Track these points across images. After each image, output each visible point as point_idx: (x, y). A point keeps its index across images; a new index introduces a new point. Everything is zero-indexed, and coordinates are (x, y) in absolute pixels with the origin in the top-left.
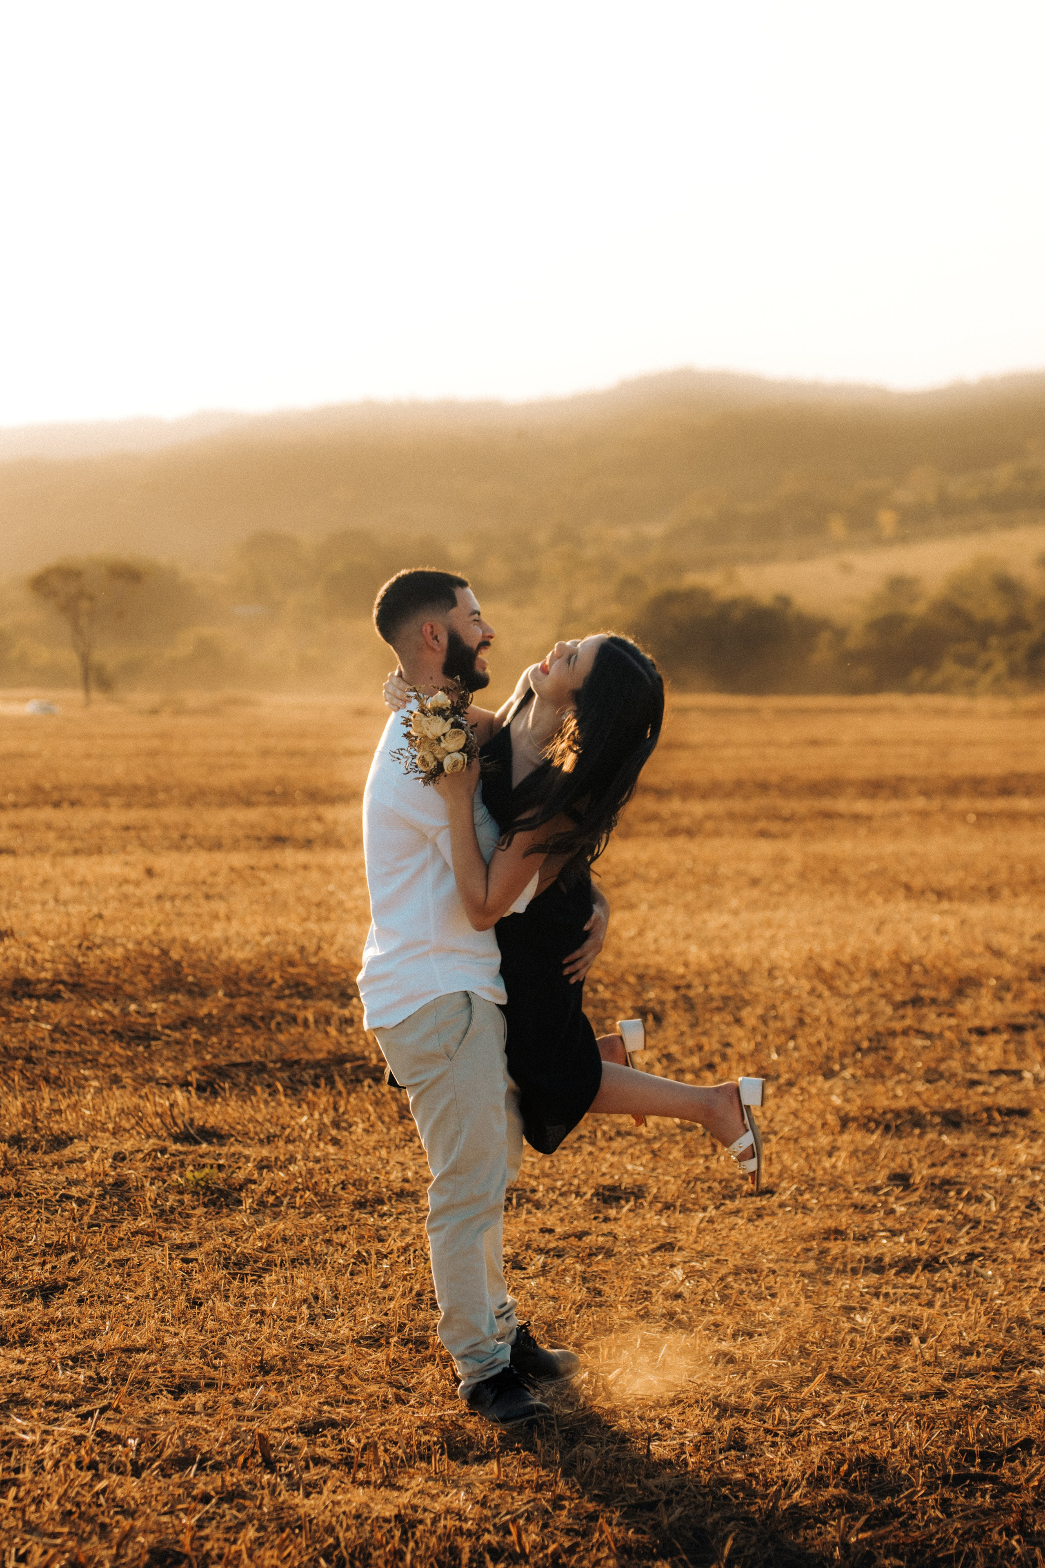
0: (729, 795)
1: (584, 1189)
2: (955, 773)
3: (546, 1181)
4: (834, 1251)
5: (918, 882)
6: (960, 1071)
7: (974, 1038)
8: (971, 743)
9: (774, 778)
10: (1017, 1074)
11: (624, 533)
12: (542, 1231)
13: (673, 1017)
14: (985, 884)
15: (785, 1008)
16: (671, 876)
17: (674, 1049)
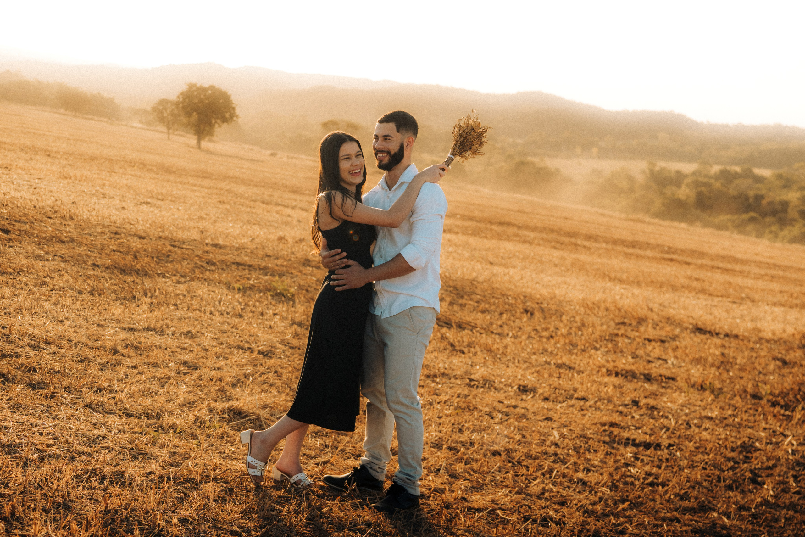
0: (541, 232)
1: (513, 385)
2: (615, 237)
3: (499, 378)
4: (615, 433)
5: (613, 275)
6: (644, 355)
7: (647, 342)
8: (616, 227)
9: (556, 228)
10: (665, 361)
11: (511, 140)
12: (499, 402)
13: (537, 315)
14: (636, 280)
15: (578, 318)
16: (527, 258)
17: (538, 328)
